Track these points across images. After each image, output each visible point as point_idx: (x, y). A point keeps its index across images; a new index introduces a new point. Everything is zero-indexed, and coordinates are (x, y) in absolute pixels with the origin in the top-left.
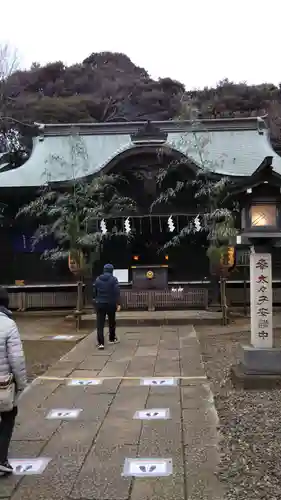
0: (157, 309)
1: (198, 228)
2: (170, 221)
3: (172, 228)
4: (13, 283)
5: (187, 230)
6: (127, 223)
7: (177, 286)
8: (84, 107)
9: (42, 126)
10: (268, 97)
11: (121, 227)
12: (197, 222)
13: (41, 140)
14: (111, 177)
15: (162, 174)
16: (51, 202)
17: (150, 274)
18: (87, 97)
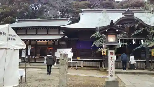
2: (133, 41)
3: (134, 43)
4: (76, 58)
6: (119, 40)
9: (83, 10)
12: (142, 41)
13: (83, 14)
15: (136, 25)
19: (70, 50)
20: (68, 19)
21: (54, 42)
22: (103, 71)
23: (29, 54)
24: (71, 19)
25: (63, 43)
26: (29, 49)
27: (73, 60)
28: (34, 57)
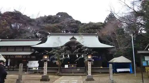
0: (74, 73)
1: (83, 57)
2: (77, 55)
3: (77, 57)
5: (80, 57)
6: (68, 55)
7: (78, 69)
8: (57, 27)
9: (50, 33)
10: (100, 26)
11: (67, 56)
12: (82, 55)
13: (49, 37)
14: (66, 47)
15: (76, 46)
16: (54, 51)
17: (73, 66)
18: (58, 24)
19: (37, 62)
20: (39, 40)
21: (27, 57)
22: (56, 75)
23: (9, 65)
24: (41, 40)
25: (34, 57)
26: (9, 61)
27: (38, 69)
28: (12, 67)
